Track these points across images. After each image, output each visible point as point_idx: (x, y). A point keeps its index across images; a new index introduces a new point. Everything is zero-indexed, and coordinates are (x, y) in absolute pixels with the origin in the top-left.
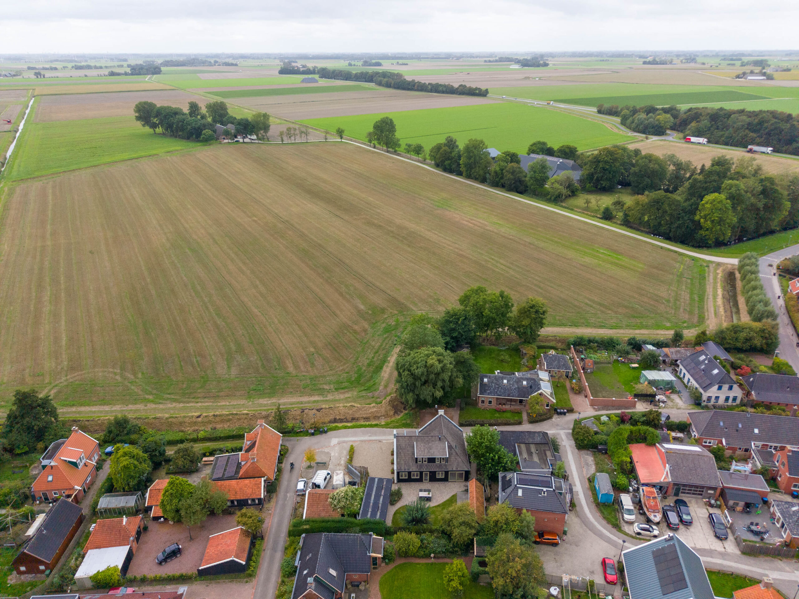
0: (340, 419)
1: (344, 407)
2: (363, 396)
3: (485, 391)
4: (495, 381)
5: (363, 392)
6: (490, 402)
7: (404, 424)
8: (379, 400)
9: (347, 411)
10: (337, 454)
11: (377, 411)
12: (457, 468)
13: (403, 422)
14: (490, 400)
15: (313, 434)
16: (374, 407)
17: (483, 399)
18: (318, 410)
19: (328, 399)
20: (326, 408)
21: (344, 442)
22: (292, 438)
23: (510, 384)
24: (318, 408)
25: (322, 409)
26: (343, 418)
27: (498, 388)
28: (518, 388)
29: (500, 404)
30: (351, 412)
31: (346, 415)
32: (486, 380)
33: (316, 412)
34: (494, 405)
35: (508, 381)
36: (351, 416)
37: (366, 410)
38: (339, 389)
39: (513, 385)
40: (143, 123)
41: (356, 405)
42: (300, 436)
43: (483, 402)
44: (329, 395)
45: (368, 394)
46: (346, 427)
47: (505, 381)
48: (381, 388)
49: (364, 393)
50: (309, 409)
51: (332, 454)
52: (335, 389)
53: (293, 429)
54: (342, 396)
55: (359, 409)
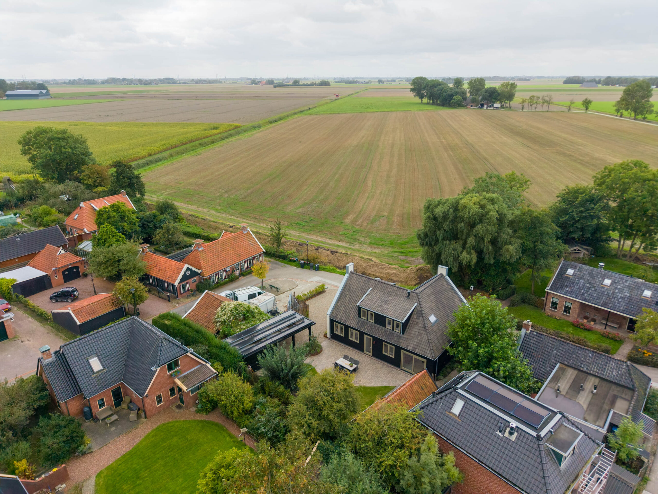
3: (562, 287)
4: (587, 277)
5: (396, 253)
6: (567, 310)
11: (395, 274)
12: (415, 349)
14: (568, 304)
16: (395, 268)
17: (555, 300)
18: (333, 252)
19: (353, 247)
20: (341, 253)
22: (280, 263)
23: (616, 288)
24: (334, 250)
25: (336, 252)
27: (589, 288)
28: (630, 298)
29: (586, 318)
31: (358, 267)
32: (570, 272)
33: (329, 253)
34: (573, 315)
35: (613, 283)
37: (383, 269)
39: (621, 291)
40: (415, 94)
42: (290, 264)
43: (554, 305)
47: (607, 282)
50: (325, 249)
55: (376, 265)
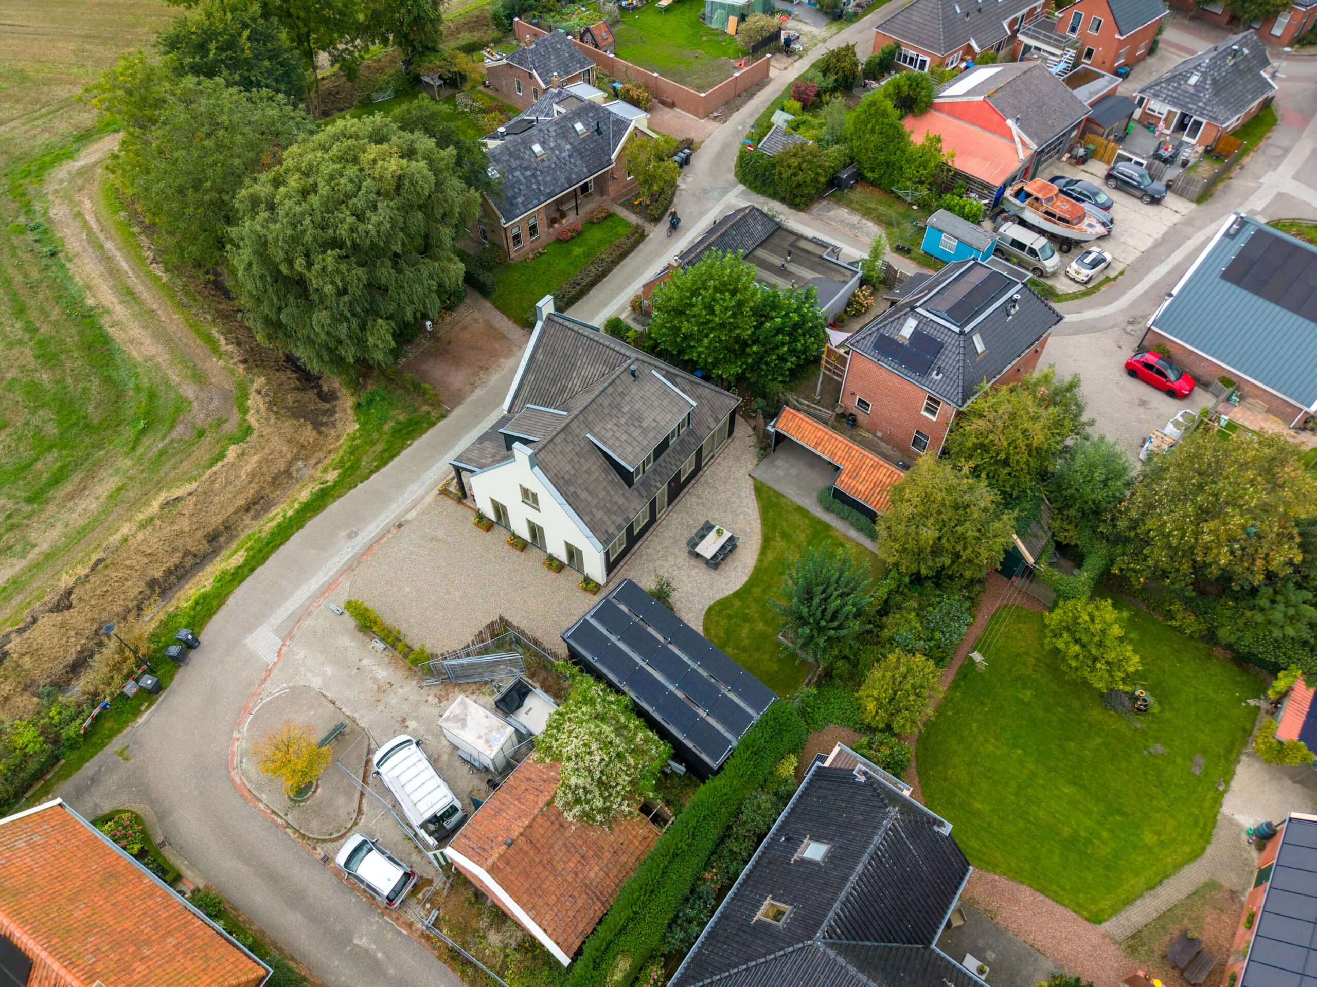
0: (169, 572)
1: (143, 526)
2: (162, 453)
3: (512, 204)
4: (514, 163)
5: (146, 441)
6: (535, 230)
7: (395, 432)
8: (229, 427)
9: (167, 531)
10: (329, 670)
12: (717, 419)
13: (387, 427)
14: (532, 222)
15: (158, 689)
16: (240, 455)
17: (516, 231)
18: (61, 607)
19: (45, 547)
20: (82, 581)
21: (297, 618)
23: (552, 149)
24: (51, 598)
26: (176, 559)
28: (575, 149)
29: (553, 221)
30: (185, 524)
31: (179, 543)
32: (492, 172)
33: (58, 618)
34: (544, 232)
35: (543, 144)
36: (200, 533)
37: (228, 483)
38: (42, 491)
39: (559, 148)
41: (177, 493)
42: (114, 733)
43: (517, 238)
44: (33, 536)
45: (174, 434)
46: (238, 576)
47: (537, 148)
48: (189, 391)
49: (153, 444)
51: (316, 683)
52: (30, 500)
53: (56, 741)
54: (90, 504)
55: (205, 496)
